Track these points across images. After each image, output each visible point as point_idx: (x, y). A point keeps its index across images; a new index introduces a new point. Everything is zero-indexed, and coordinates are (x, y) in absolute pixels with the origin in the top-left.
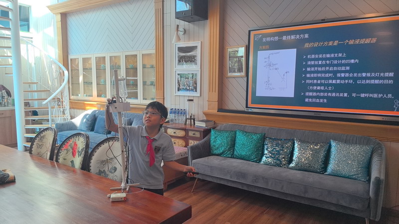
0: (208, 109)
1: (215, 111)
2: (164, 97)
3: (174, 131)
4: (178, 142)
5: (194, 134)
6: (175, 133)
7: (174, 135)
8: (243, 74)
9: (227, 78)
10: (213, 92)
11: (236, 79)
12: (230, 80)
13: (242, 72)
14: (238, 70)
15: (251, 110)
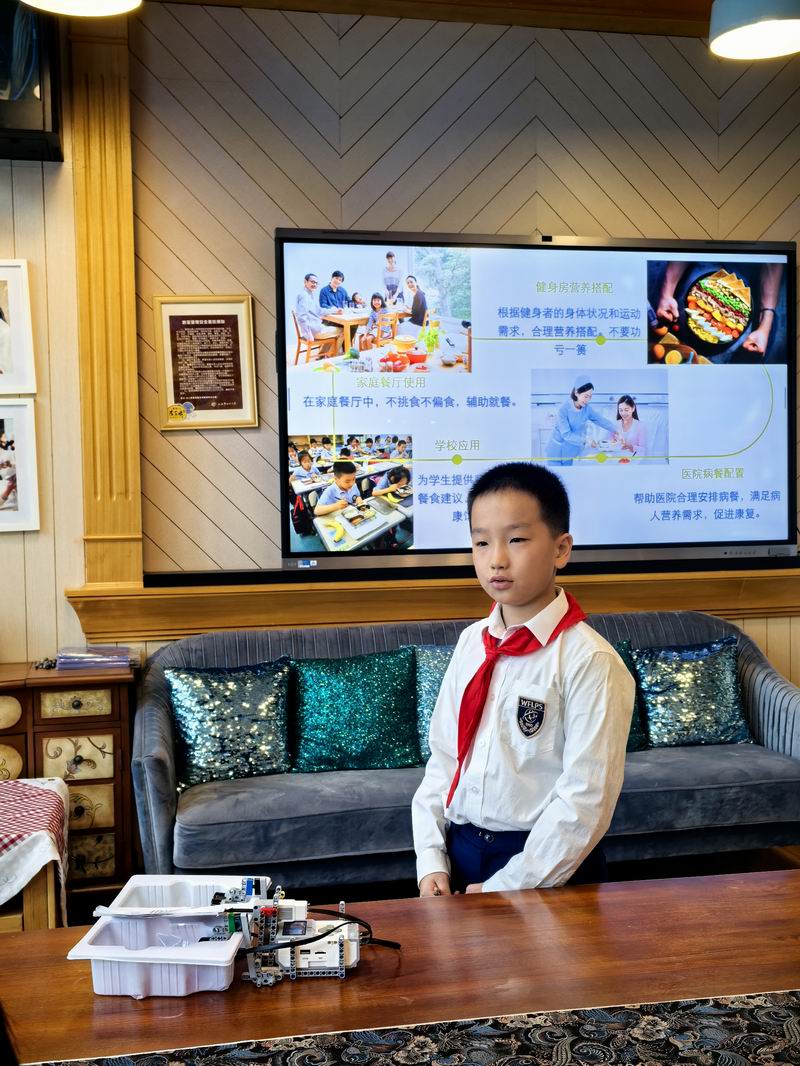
0: (91, 578)
1: (136, 585)
5: (78, 705)
8: (247, 414)
9: (163, 433)
10: (115, 498)
11: (210, 437)
12: (180, 441)
13: (239, 406)
14: (218, 401)
15: (309, 563)
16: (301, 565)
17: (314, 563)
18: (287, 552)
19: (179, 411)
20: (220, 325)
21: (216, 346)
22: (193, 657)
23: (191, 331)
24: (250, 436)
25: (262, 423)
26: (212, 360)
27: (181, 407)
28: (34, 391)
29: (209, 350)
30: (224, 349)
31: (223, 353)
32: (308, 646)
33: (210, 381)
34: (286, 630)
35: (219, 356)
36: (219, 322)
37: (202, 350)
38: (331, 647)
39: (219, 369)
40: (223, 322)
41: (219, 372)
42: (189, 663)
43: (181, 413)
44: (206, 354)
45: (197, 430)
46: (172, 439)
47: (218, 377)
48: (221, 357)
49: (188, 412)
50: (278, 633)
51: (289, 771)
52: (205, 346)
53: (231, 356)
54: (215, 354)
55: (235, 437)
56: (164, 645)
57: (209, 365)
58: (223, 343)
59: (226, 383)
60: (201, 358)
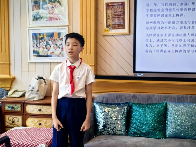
2: (9, 61)
3: (39, 107)
4: (45, 123)
6: (40, 110)
7: (39, 113)
8: (126, 31)
9: (103, 36)
10: (87, 54)
11: (116, 37)
12: (108, 38)
13: (124, 28)
14: (118, 27)
15: (140, 75)
16: (138, 75)
17: (142, 75)
18: (134, 71)
19: (107, 30)
20: (120, 5)
21: (118, 11)
22: (104, 100)
23: (111, 7)
24: (127, 37)
25: (131, 33)
26: (117, 15)
27: (108, 29)
28: (68, 25)
29: (116, 12)
30: (121, 12)
31: (120, 13)
32: (137, 99)
33: (117, 21)
34: (132, 94)
35: (119, 14)
36: (119, 4)
37: (114, 12)
38: (144, 100)
39: (119, 17)
40: (120, 4)
41: (119, 18)
42: (103, 101)
43: (108, 30)
44: (115, 13)
45: (112, 35)
46: (105, 38)
47: (118, 20)
48: (120, 14)
49: (110, 30)
50: (130, 95)
51: (126, 135)
52: (115, 11)
53: (122, 14)
54: (118, 13)
55: (123, 37)
56: (99, 95)
57: (116, 16)
58: (120, 10)
59: (121, 21)
60: (114, 14)
